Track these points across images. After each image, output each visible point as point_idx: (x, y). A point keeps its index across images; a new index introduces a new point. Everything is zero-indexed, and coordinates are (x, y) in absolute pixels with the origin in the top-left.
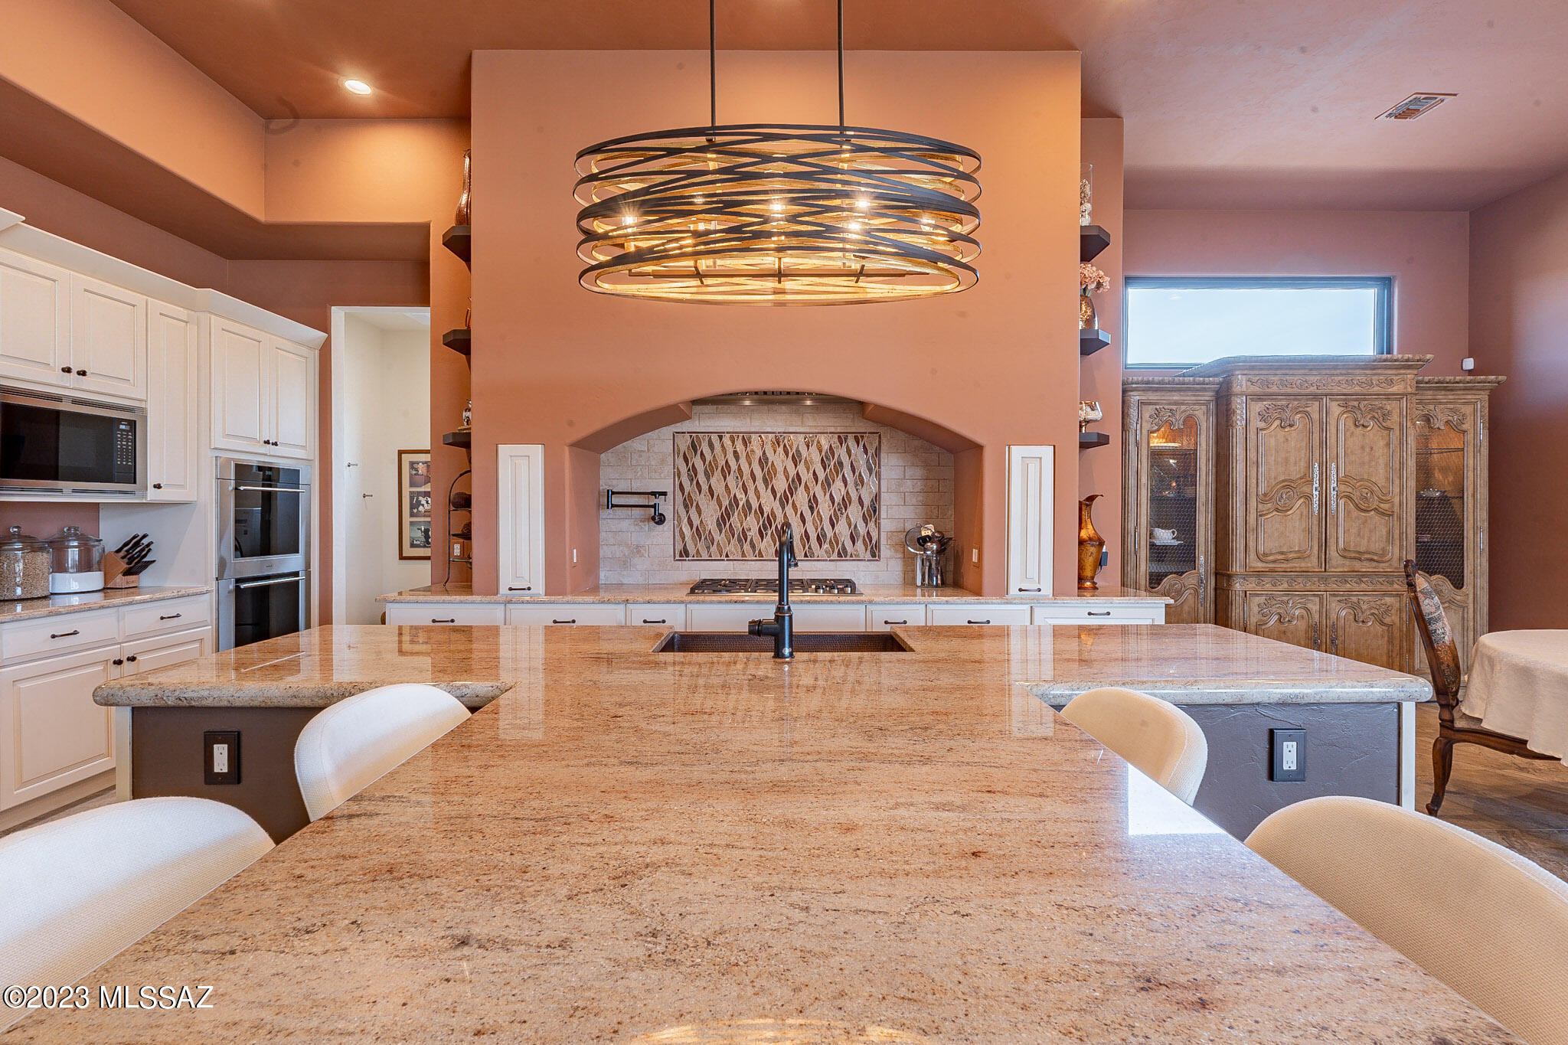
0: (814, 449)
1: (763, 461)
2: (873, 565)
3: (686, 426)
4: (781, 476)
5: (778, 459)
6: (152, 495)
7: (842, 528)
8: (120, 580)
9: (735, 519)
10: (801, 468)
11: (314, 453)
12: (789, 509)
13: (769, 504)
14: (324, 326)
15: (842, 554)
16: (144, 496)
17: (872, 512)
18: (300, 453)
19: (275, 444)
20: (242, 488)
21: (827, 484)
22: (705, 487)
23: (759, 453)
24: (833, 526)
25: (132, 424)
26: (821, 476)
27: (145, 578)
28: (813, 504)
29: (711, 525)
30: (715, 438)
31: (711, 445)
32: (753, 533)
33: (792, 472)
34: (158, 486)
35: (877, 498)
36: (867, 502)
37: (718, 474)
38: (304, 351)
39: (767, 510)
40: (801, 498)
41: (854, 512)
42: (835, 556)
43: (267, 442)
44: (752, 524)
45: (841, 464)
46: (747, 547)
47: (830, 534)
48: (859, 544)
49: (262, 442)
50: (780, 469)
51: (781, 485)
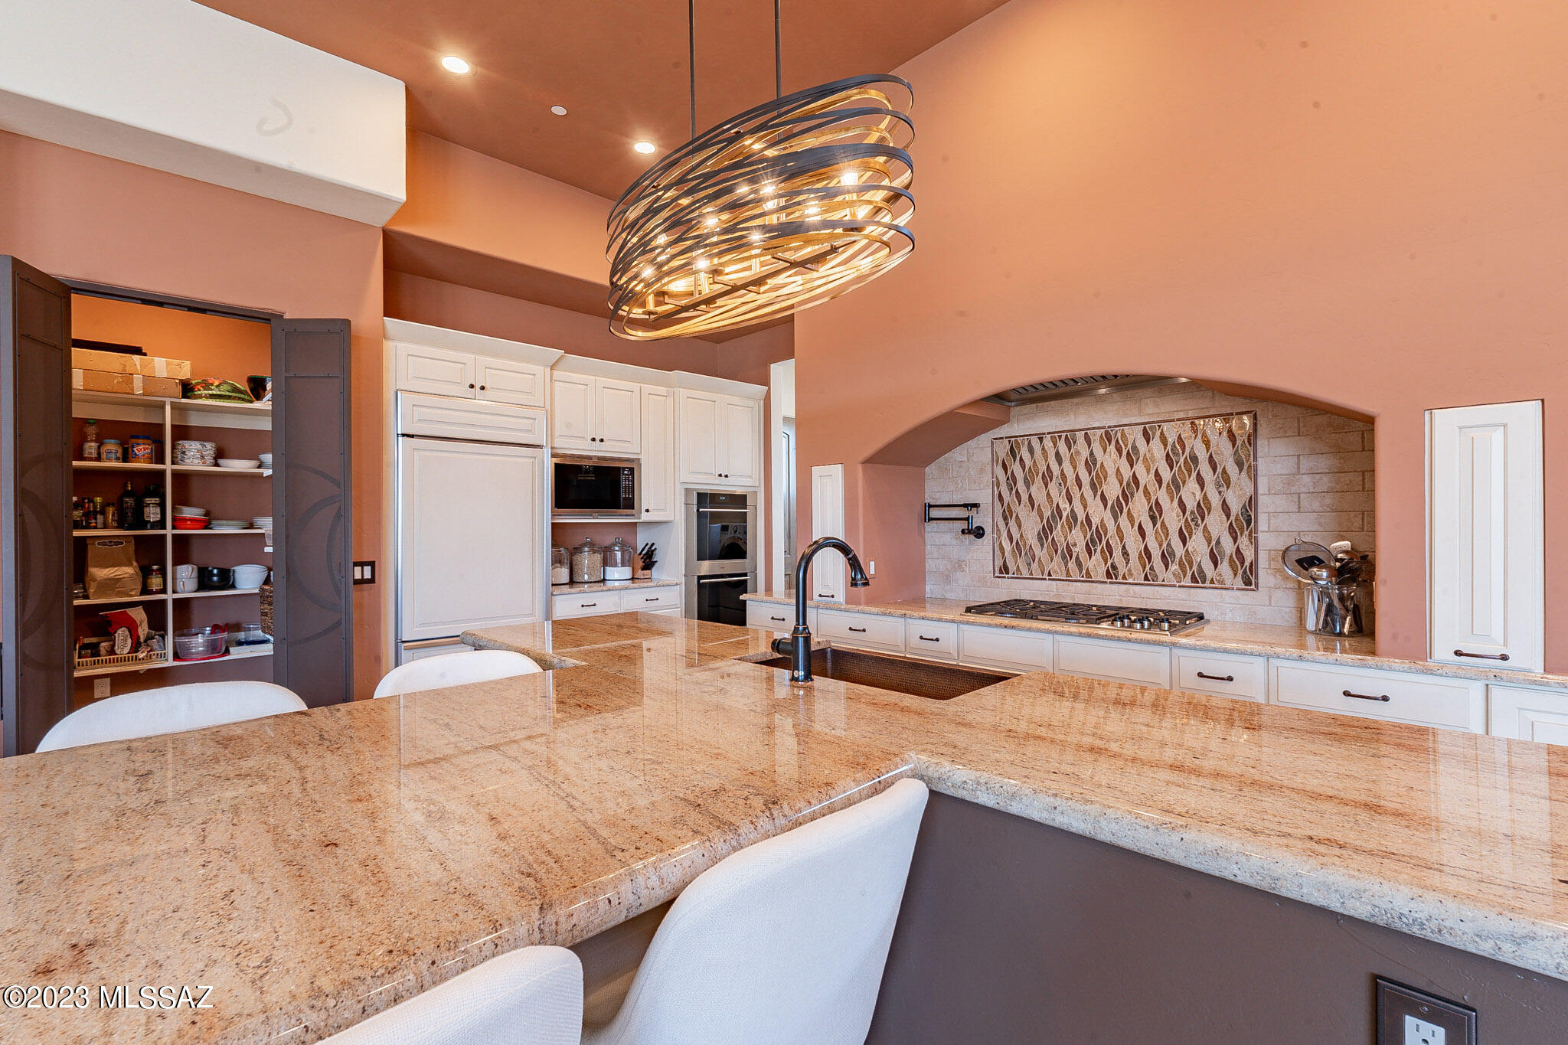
0: (1156, 442)
1: (1091, 463)
2: (1247, 597)
3: (1004, 431)
4: (1112, 479)
5: (1109, 459)
6: (645, 517)
7: (1198, 545)
8: (640, 573)
9: (1058, 533)
10: (1140, 469)
11: (758, 482)
12: (1123, 520)
13: (1099, 514)
14: (764, 380)
15: (1199, 579)
16: (640, 518)
17: (1245, 521)
18: (748, 482)
19: (726, 476)
20: (701, 510)
21: (1176, 485)
22: (1025, 497)
23: (1085, 453)
24: (1184, 542)
25: (632, 470)
26: (1166, 475)
27: (655, 572)
28: (1156, 512)
29: (1032, 539)
30: (1035, 441)
31: (1031, 450)
32: (1079, 549)
33: (1127, 474)
34: (647, 511)
35: (1251, 503)
36: (1235, 508)
37: (1039, 480)
38: (751, 403)
39: (1095, 521)
40: (1139, 506)
41: (1216, 523)
42: (1187, 581)
43: (720, 475)
44: (1078, 538)
45: (1194, 459)
46: (1072, 565)
47: (1179, 551)
48: (1224, 567)
49: (717, 475)
50: (1111, 472)
51: (1113, 490)
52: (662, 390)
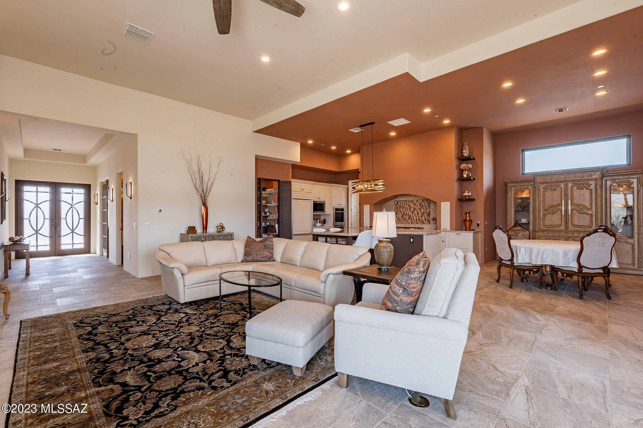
0: (418, 202)
1: (409, 205)
2: (429, 225)
3: (396, 200)
4: (412, 208)
5: (412, 205)
6: (326, 213)
7: (423, 218)
8: (323, 225)
9: (404, 216)
10: (416, 206)
11: (346, 206)
12: (413, 214)
13: (410, 213)
14: (347, 184)
15: (423, 223)
17: (429, 215)
18: (344, 206)
20: (336, 212)
21: (420, 209)
22: (399, 211)
23: (408, 204)
24: (421, 217)
25: (324, 204)
26: (419, 208)
27: (326, 224)
28: (418, 213)
29: (400, 217)
30: (401, 201)
31: (400, 203)
32: (407, 219)
33: (414, 208)
35: (430, 212)
36: (428, 213)
37: (401, 208)
38: (344, 189)
39: (410, 214)
40: (416, 212)
41: (425, 215)
42: (422, 223)
44: (407, 217)
45: (423, 205)
46: (406, 221)
47: (421, 219)
48: (426, 221)
49: (339, 205)
50: (412, 207)
51: (412, 210)
52: (329, 187)
